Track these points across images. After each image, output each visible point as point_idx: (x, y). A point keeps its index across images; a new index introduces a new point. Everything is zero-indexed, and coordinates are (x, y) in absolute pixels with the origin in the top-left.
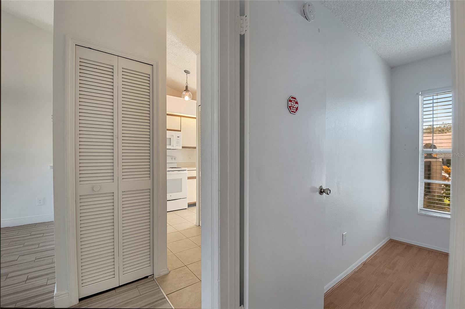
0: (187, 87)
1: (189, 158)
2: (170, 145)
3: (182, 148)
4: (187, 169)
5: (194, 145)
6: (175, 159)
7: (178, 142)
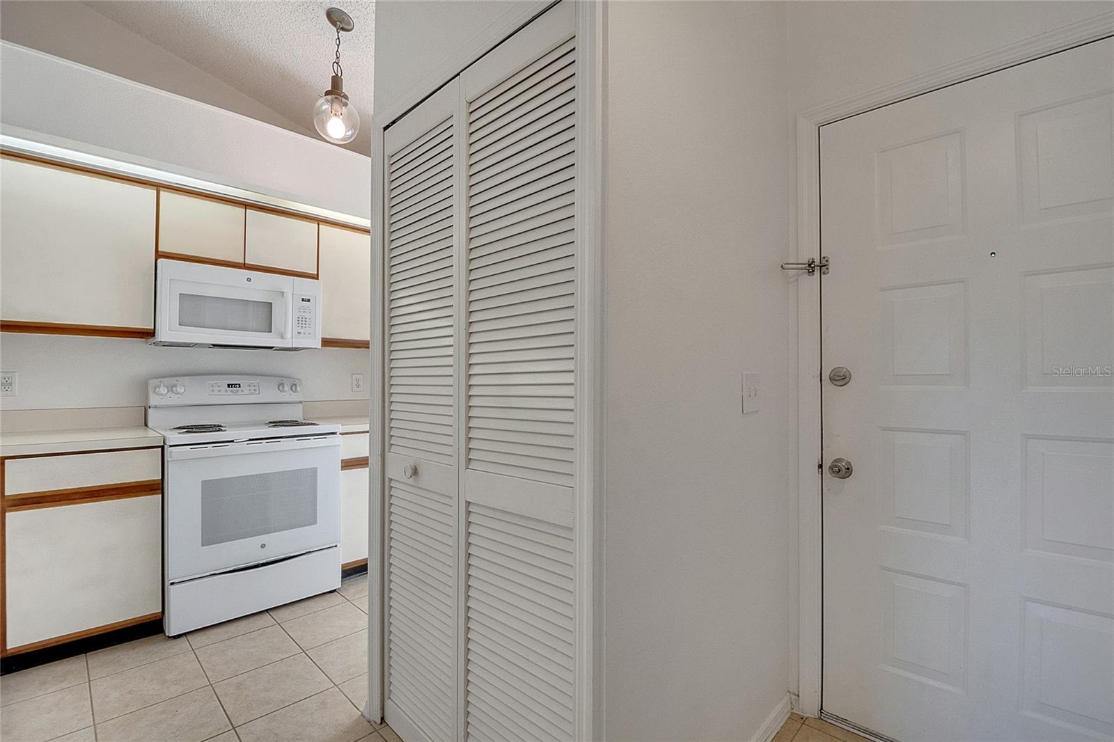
0: (336, 82)
1: (355, 383)
2: (271, 332)
3: (322, 346)
4: (339, 428)
5: (364, 335)
6: (294, 386)
7: (302, 322)
